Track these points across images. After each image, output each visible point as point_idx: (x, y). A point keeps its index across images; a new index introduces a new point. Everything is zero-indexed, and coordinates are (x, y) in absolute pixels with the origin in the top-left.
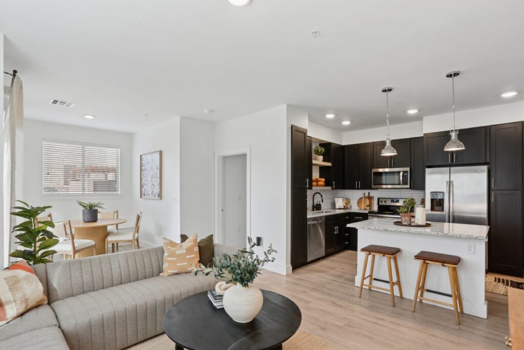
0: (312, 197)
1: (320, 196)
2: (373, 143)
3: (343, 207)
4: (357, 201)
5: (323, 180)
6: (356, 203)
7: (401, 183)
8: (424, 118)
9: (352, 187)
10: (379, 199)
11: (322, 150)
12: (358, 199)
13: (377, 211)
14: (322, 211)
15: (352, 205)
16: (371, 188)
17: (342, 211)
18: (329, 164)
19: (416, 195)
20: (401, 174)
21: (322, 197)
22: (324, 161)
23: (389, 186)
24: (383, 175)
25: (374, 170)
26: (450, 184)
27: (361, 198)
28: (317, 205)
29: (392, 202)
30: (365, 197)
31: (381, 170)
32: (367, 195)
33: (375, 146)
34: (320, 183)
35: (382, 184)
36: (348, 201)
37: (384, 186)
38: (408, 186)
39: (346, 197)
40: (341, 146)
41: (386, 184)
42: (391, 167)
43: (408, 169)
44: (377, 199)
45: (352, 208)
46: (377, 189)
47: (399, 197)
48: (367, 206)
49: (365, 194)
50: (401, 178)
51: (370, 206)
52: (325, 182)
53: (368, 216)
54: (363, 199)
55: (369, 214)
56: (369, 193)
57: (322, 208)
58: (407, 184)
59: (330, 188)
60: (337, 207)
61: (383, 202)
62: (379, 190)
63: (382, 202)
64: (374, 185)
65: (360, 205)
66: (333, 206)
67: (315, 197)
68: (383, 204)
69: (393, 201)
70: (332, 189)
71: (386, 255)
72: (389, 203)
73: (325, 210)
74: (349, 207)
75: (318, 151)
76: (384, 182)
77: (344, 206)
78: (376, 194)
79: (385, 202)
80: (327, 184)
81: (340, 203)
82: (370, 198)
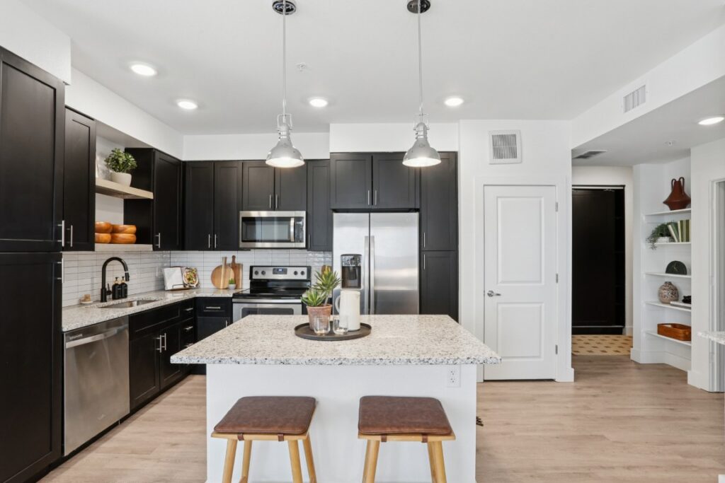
0: (100, 269)
1: (121, 267)
2: (243, 162)
3: (182, 287)
4: (210, 273)
5: (132, 228)
6: (209, 277)
7: (292, 239)
8: (332, 126)
9: (201, 246)
10: (251, 268)
11: (128, 160)
12: (213, 268)
13: (248, 292)
14: (129, 299)
15: (201, 282)
16: (237, 248)
17: (179, 297)
18: (149, 195)
19: (316, 260)
20: (292, 222)
21: (126, 268)
22: (133, 185)
23: (268, 245)
24: (257, 222)
25: (244, 214)
26: (369, 240)
27: (219, 267)
28: (115, 286)
29: (274, 273)
30: (226, 265)
31: (254, 214)
32: (230, 261)
33: (246, 169)
34: (121, 236)
35: (255, 241)
36: (192, 274)
37: (259, 245)
38: (303, 245)
39: (189, 265)
40: (180, 161)
41: (261, 241)
42: (274, 209)
43: (303, 214)
44: (249, 269)
45: (202, 286)
46: (249, 249)
47: (288, 264)
48: (231, 282)
49: (226, 258)
50: (292, 230)
51: (236, 281)
52: (137, 233)
53: (232, 303)
54: (223, 269)
55: (234, 300)
56: (234, 257)
57: (129, 293)
58: (301, 241)
59: (150, 247)
60: (169, 286)
61: (260, 273)
62: (252, 251)
63: (257, 273)
64: (243, 241)
65: (216, 281)
66: (161, 285)
67: (108, 268)
68: (260, 276)
69: (276, 271)
70: (155, 249)
71: (286, 437)
72: (270, 275)
73: (136, 298)
74: (195, 285)
75: (117, 161)
76: (258, 237)
77: (184, 285)
78: (245, 259)
79: (263, 273)
80: (141, 238)
81: (174, 278)
82: (236, 267)
